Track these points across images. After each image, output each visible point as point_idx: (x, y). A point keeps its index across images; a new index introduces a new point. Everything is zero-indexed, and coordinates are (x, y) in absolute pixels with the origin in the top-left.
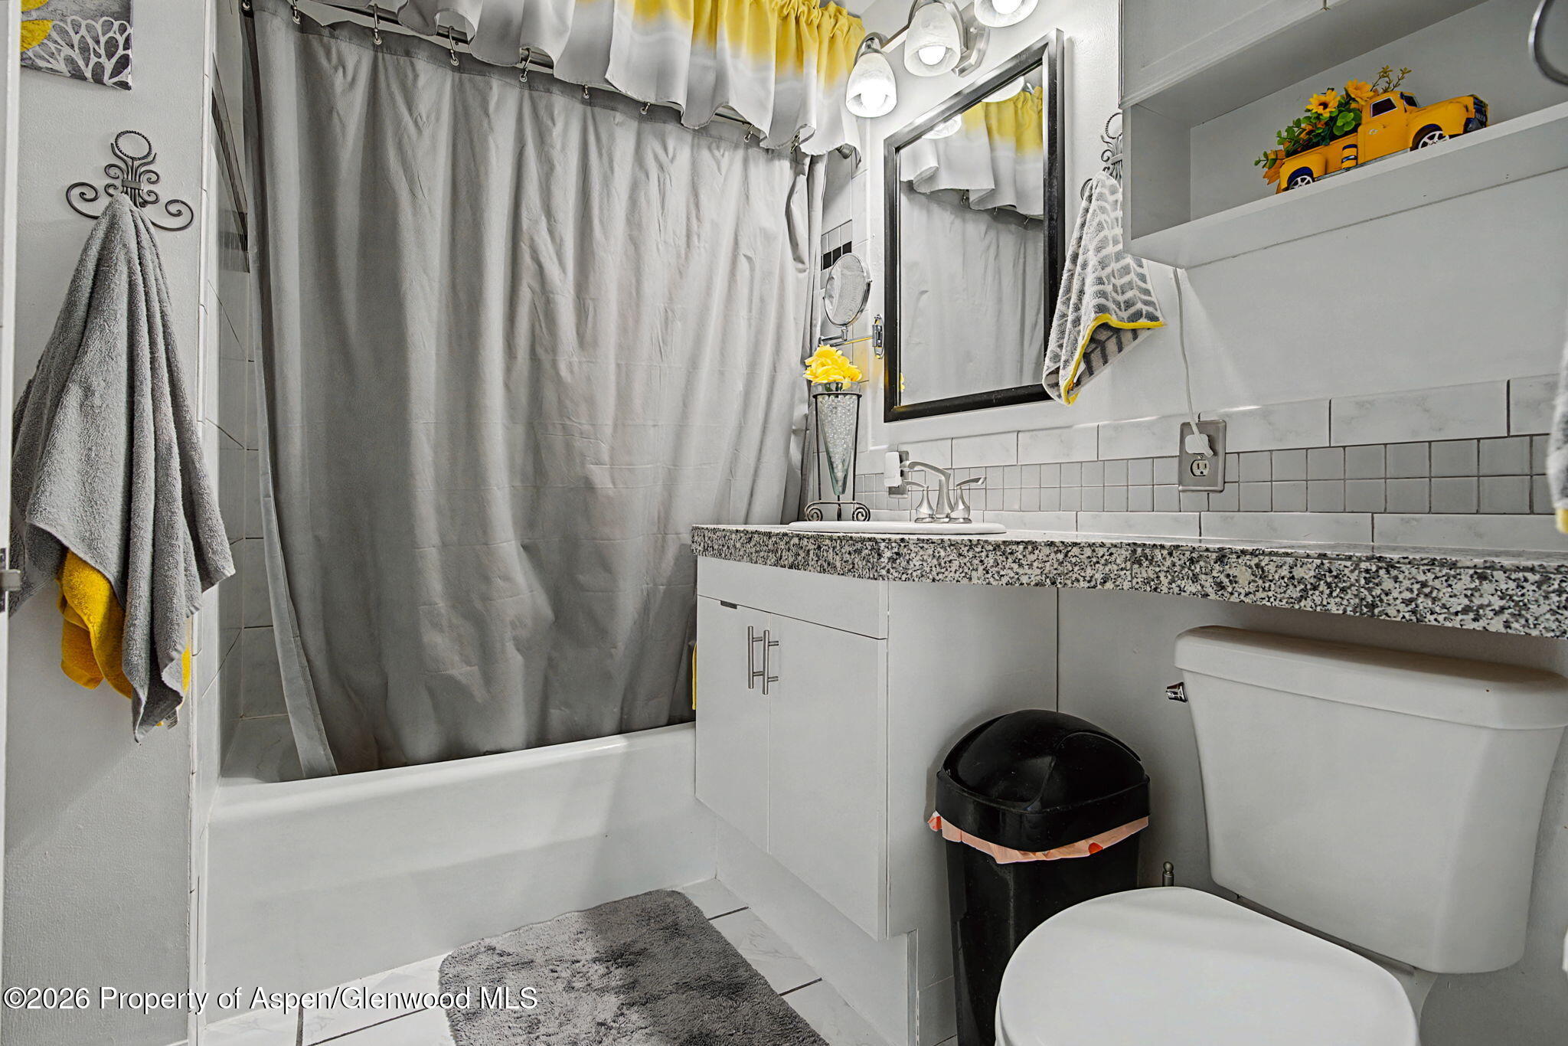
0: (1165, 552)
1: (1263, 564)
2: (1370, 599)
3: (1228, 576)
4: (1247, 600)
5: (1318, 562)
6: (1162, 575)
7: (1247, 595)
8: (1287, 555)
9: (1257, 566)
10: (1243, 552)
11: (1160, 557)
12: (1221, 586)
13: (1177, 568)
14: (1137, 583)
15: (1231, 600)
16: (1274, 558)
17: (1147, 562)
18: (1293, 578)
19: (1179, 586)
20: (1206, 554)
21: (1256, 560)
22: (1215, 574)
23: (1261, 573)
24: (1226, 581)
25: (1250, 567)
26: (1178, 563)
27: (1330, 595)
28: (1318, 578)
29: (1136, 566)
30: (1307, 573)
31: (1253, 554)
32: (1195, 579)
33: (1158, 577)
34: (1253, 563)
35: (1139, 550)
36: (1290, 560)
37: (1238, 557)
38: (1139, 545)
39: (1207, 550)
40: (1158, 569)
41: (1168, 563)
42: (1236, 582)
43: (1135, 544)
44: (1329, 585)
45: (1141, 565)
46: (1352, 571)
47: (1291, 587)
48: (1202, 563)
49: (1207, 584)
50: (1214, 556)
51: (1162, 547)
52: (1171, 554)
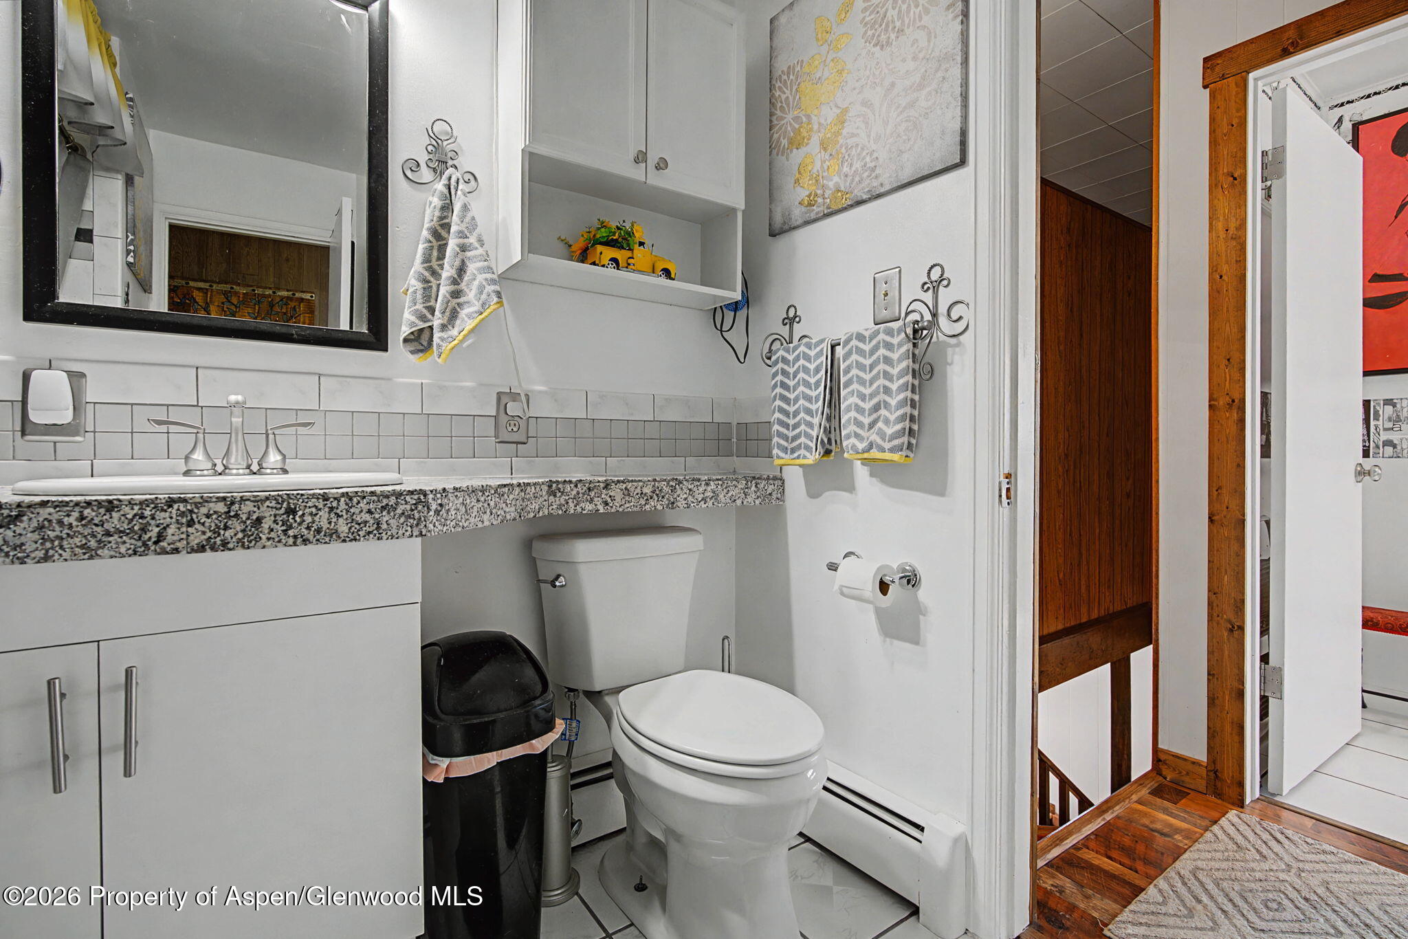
0: (572, 485)
1: (628, 487)
2: (672, 500)
3: (610, 496)
4: (621, 510)
5: (653, 483)
6: (570, 501)
7: (620, 506)
8: (640, 481)
9: (626, 488)
10: (618, 481)
11: (569, 489)
12: (606, 504)
13: (581, 495)
14: (552, 509)
15: (612, 511)
16: (634, 484)
17: (560, 494)
18: (642, 493)
19: (581, 507)
20: (598, 484)
21: (625, 486)
22: (603, 496)
23: (627, 492)
24: (609, 500)
25: (622, 490)
26: (581, 491)
27: (658, 501)
28: (653, 492)
29: (552, 497)
30: (647, 490)
31: (623, 482)
32: (591, 501)
33: (568, 503)
34: (624, 487)
35: (554, 485)
36: (641, 484)
37: (616, 485)
38: (554, 482)
39: (599, 482)
40: (567, 498)
41: (574, 492)
42: (615, 500)
43: (551, 481)
44: (657, 495)
45: (555, 496)
46: (666, 487)
47: (641, 499)
48: (596, 490)
49: (598, 503)
50: (602, 485)
51: (570, 482)
52: (576, 486)
